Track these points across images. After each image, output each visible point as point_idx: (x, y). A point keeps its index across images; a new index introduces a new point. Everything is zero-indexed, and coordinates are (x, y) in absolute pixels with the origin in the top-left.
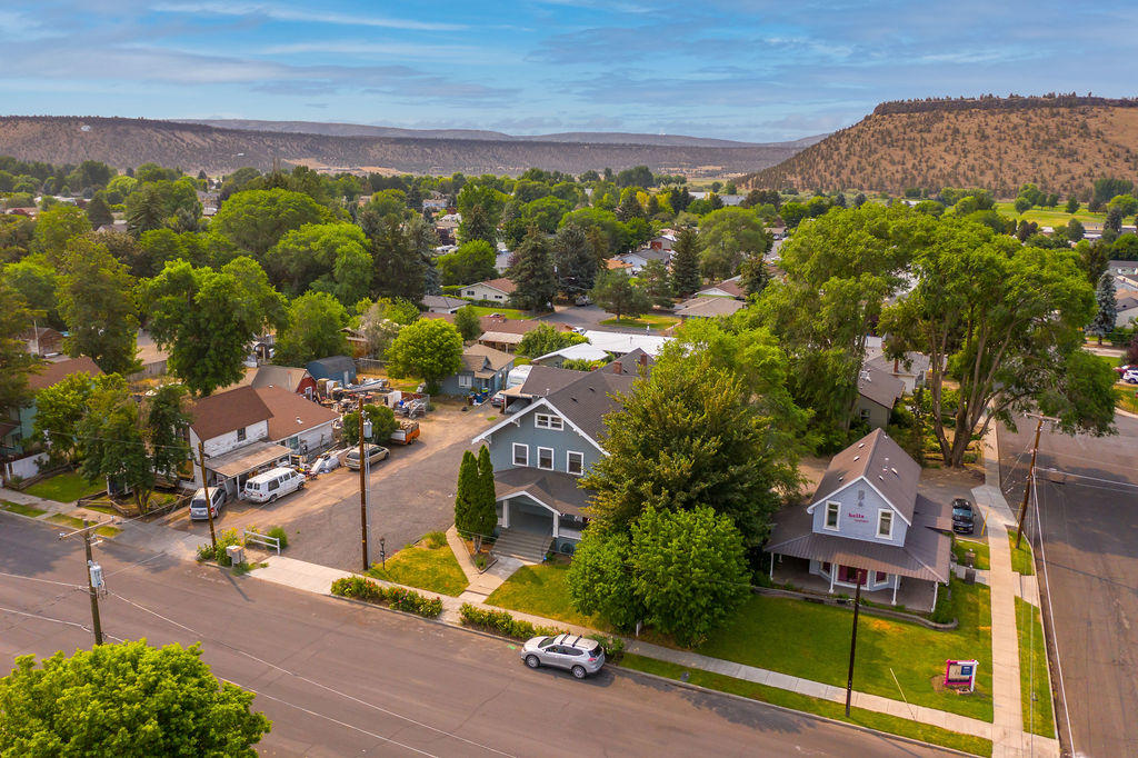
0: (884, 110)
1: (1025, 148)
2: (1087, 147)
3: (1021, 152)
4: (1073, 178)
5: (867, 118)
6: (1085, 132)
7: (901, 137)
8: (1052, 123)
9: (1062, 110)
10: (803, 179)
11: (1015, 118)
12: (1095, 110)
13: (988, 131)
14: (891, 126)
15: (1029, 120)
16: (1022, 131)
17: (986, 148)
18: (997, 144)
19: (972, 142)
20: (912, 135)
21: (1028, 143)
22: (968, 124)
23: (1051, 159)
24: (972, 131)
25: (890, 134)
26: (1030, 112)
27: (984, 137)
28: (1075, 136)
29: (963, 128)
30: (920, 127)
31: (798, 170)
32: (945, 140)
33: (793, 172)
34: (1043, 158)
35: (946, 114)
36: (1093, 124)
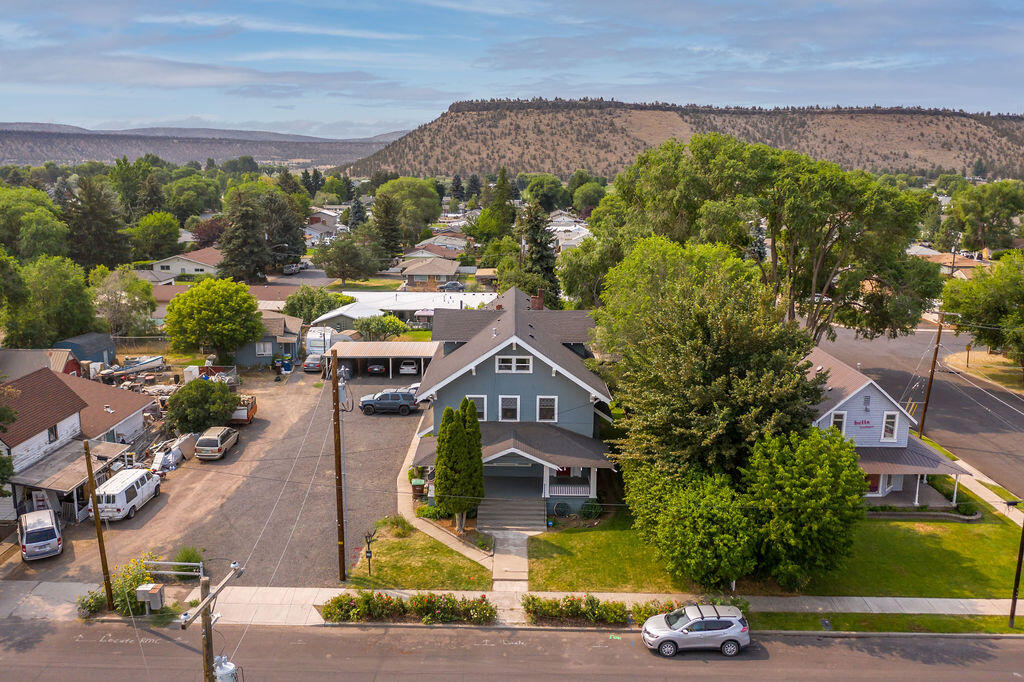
0: (458, 108)
1: (572, 141)
2: (616, 141)
3: (570, 145)
4: (610, 165)
5: (444, 115)
6: (613, 128)
7: (474, 132)
8: (589, 121)
9: (595, 111)
10: (396, 167)
11: (561, 117)
12: (618, 111)
13: (543, 128)
14: (465, 122)
15: (572, 119)
16: (568, 128)
17: (542, 140)
18: (551, 138)
19: (531, 136)
20: (483, 129)
21: (574, 137)
22: (527, 121)
23: (593, 149)
24: (530, 128)
25: (465, 128)
26: (572, 112)
27: (540, 132)
28: (606, 132)
29: (523, 123)
30: (488, 123)
31: (390, 160)
32: (510, 134)
33: (385, 162)
34: (586, 149)
35: (508, 112)
36: (618, 122)
